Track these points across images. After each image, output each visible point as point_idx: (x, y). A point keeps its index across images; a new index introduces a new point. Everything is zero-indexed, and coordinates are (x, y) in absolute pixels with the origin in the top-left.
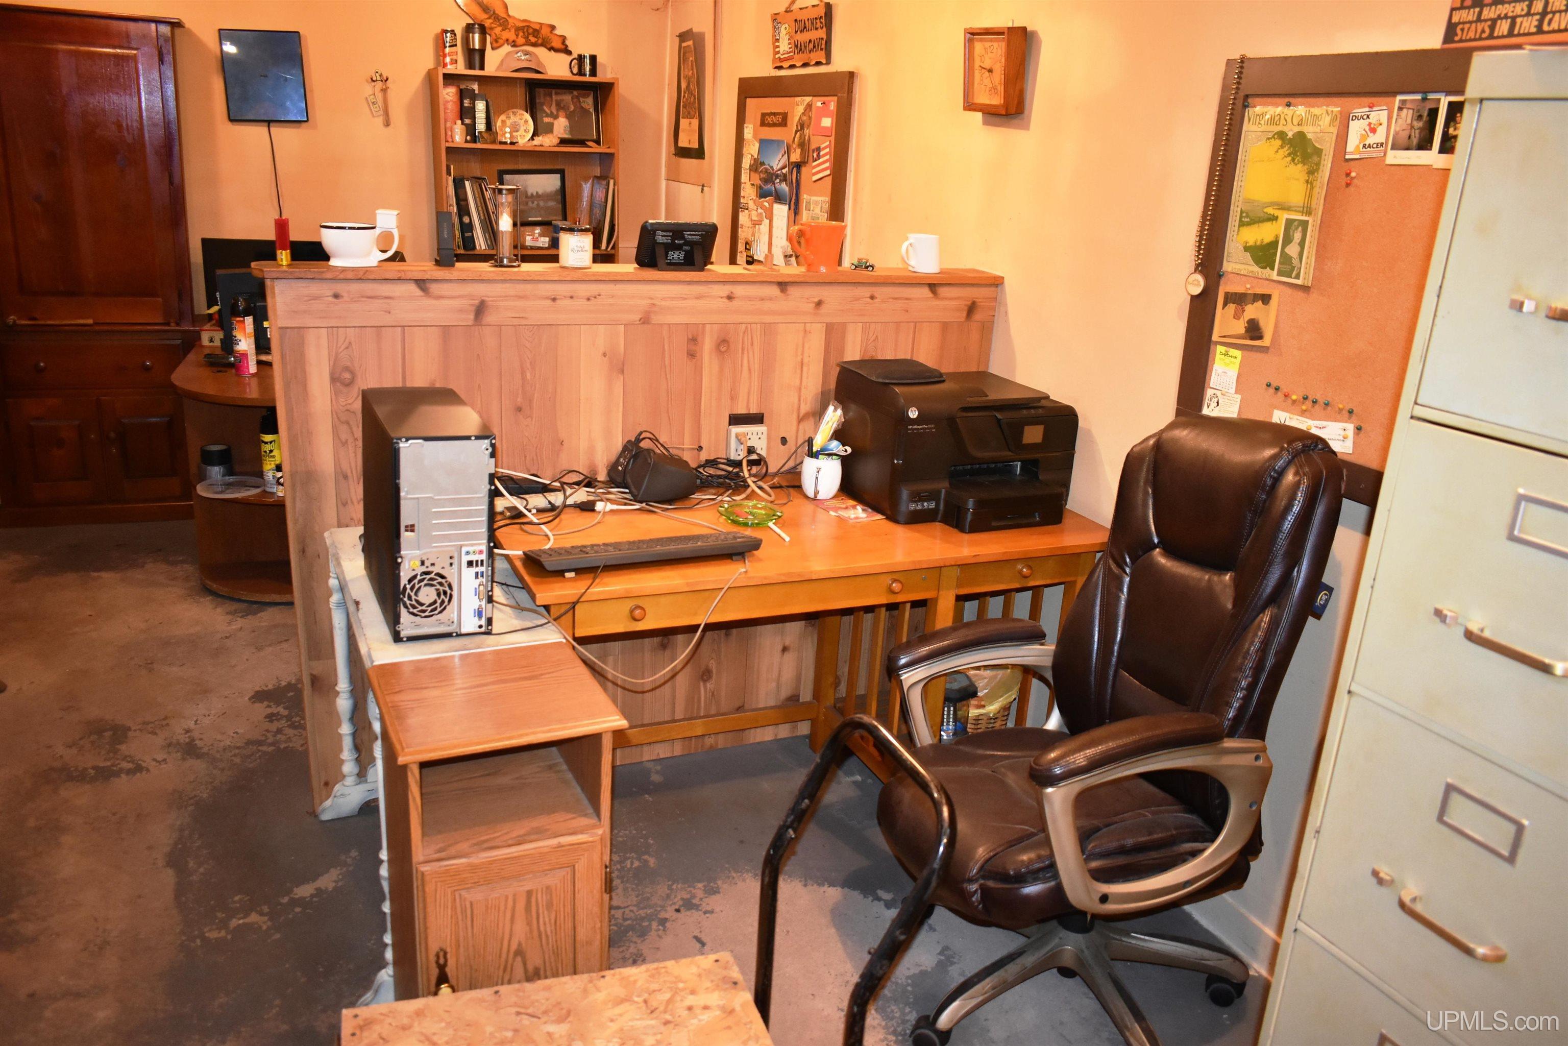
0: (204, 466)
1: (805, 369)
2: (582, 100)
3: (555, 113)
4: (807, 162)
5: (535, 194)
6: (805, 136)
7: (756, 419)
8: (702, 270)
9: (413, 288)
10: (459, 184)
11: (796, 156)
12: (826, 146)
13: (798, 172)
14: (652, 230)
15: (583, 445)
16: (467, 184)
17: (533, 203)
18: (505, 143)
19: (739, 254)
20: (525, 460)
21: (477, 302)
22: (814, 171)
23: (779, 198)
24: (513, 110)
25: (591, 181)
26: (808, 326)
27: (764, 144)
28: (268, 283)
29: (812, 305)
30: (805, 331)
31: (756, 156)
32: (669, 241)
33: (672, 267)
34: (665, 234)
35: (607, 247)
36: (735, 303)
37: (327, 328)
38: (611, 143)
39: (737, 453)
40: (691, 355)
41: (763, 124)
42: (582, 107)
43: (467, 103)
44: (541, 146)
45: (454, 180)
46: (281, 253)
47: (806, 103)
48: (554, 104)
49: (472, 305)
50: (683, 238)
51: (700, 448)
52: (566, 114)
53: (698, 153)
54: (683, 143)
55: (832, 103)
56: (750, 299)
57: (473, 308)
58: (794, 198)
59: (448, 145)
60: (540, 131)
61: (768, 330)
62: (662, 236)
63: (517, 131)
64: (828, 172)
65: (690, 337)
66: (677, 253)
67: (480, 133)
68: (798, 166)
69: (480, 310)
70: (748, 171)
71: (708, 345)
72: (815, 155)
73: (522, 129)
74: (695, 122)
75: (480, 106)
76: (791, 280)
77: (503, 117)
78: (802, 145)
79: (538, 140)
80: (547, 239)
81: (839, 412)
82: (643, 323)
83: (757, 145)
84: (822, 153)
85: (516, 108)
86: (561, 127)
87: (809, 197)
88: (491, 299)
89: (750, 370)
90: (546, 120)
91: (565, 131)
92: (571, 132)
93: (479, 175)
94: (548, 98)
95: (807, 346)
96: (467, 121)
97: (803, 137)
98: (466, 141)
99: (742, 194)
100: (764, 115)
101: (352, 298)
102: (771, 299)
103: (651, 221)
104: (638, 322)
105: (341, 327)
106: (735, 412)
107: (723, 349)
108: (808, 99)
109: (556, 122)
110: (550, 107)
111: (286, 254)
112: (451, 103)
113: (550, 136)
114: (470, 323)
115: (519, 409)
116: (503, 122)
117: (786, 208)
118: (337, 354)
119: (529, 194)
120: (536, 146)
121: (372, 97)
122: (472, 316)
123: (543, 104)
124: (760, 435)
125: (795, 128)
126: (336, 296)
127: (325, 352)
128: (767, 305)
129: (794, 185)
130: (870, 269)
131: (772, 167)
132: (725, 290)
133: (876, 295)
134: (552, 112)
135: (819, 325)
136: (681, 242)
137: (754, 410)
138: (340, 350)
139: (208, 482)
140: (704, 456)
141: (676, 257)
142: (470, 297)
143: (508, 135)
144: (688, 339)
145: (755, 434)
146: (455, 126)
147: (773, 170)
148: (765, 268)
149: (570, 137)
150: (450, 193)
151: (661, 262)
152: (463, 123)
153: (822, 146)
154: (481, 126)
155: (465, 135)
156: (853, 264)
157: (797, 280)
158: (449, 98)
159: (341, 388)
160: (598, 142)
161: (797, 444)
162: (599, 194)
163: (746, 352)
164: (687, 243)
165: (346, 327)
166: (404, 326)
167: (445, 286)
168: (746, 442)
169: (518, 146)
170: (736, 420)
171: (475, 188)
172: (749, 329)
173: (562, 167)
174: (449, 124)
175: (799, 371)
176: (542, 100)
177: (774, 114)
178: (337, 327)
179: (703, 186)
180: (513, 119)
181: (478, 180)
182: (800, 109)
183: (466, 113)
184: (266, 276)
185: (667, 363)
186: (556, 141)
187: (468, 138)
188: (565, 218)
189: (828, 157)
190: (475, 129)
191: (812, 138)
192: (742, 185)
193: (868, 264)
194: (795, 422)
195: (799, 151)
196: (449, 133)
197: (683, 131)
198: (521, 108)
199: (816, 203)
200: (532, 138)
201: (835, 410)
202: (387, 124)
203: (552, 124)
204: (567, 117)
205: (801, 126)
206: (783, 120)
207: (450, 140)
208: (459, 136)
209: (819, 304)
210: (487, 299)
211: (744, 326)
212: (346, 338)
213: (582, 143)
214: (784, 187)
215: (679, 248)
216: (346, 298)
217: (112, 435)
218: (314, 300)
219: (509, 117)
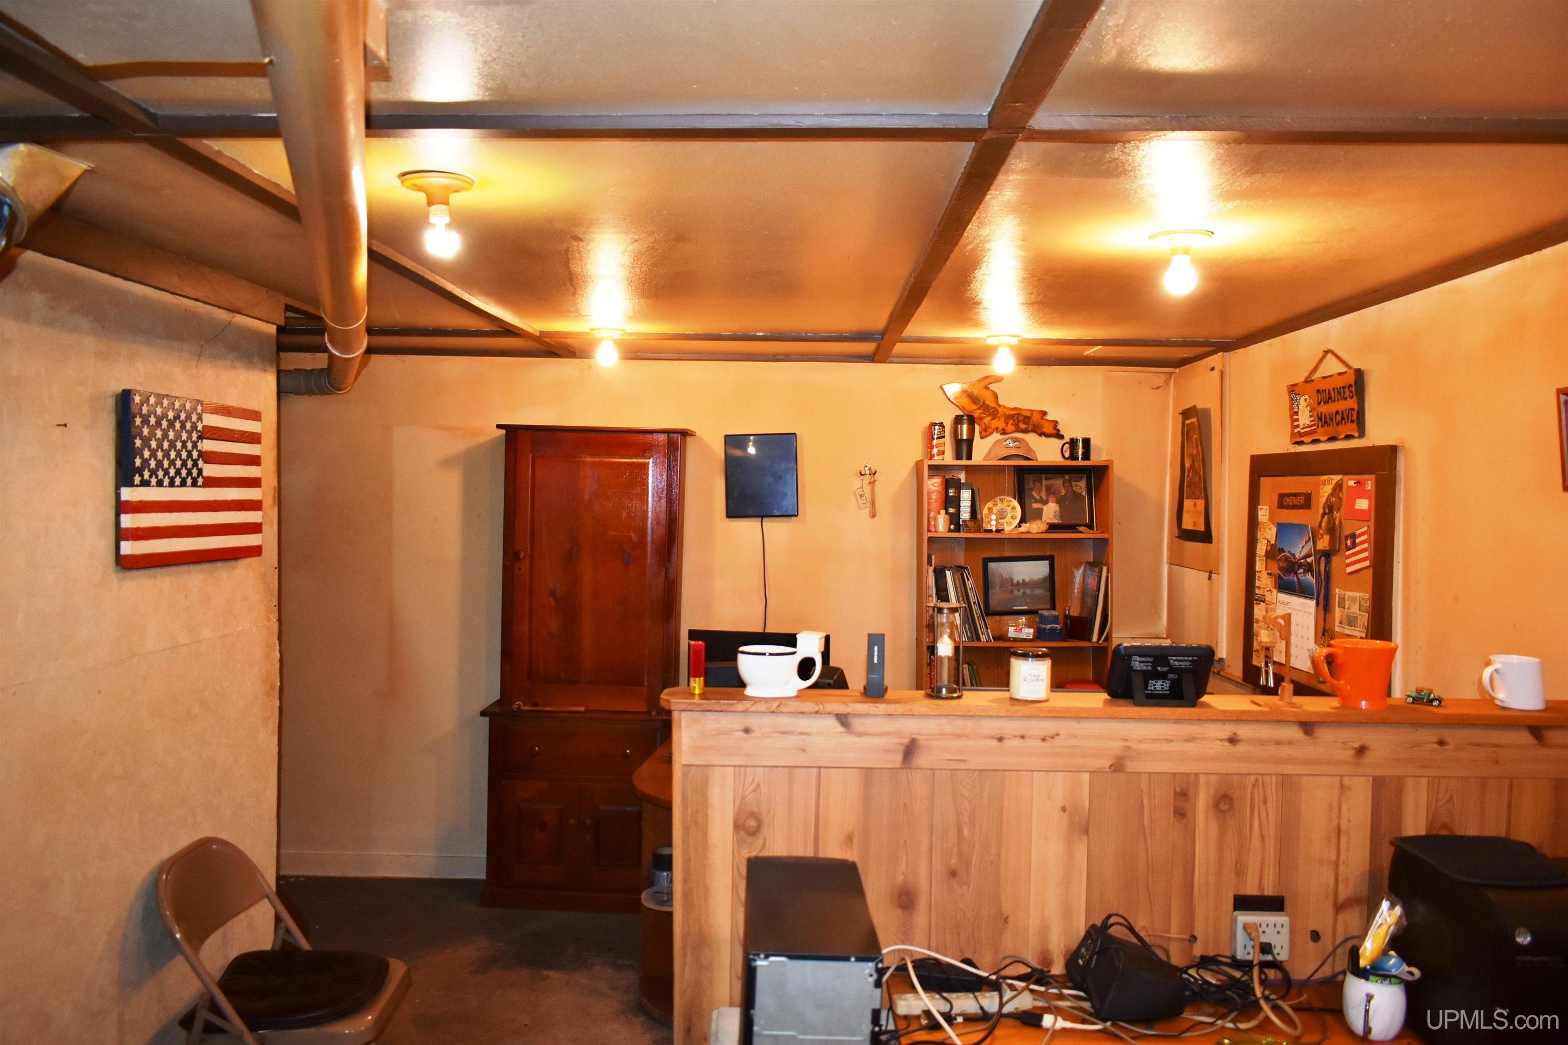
0: (654, 870)
1: (1343, 839)
2: (1074, 483)
3: (1045, 498)
4: (1339, 551)
5: (1021, 582)
6: (1335, 520)
7: (1274, 904)
8: (1193, 704)
9: (833, 722)
10: (939, 574)
11: (1323, 543)
12: (1364, 532)
13: (1328, 563)
14: (1126, 655)
15: (1034, 922)
16: (948, 573)
17: (1019, 591)
18: (991, 531)
19: (1254, 654)
20: (959, 939)
21: (906, 741)
22: (1348, 561)
23: (1302, 591)
24: (1001, 497)
25: (1083, 567)
26: (1346, 781)
27: (1282, 528)
28: (675, 715)
29: (1352, 752)
30: (1342, 786)
31: (1273, 542)
32: (1150, 668)
33: (1154, 701)
34: (1143, 659)
35: (1099, 639)
36: (1239, 748)
37: (735, 766)
38: (1105, 526)
39: (1244, 950)
40: (1180, 814)
41: (1281, 505)
42: (1074, 491)
43: (951, 492)
44: (1028, 532)
45: (935, 571)
46: (695, 681)
47: (1334, 482)
48: (1044, 488)
49: (900, 744)
50: (1167, 663)
51: (1193, 939)
52: (1057, 499)
53: (1205, 536)
54: (1187, 524)
55: (1369, 482)
56: (1262, 742)
57: (902, 748)
58: (1323, 592)
59: (930, 535)
60: (1027, 517)
61: (1287, 784)
62: (1140, 662)
63: (1004, 518)
64: (1367, 563)
65: (1178, 790)
66: (1160, 682)
67: (964, 521)
68: (1327, 555)
69: (910, 750)
70: (1264, 558)
71: (1202, 802)
72: (1349, 542)
73: (1009, 515)
74: (1201, 503)
75: (966, 495)
76: (1318, 719)
77: (989, 504)
78: (1332, 530)
79: (1025, 527)
80: (1032, 630)
81: (1398, 910)
82: (1115, 771)
83: (1274, 530)
84: (1357, 541)
85: (1004, 495)
86: (1051, 511)
87: (1342, 592)
88: (924, 737)
89: (1262, 837)
90: (1035, 506)
91: (1055, 517)
92: (1061, 517)
93: (962, 564)
94: (1038, 484)
95: (1345, 807)
96: (951, 510)
97: (1332, 521)
98: (950, 531)
99: (1257, 583)
100: (1281, 496)
101: (763, 734)
102: (1290, 743)
103: (1125, 645)
104: (1108, 770)
105: (749, 766)
106: (1241, 893)
107: (1223, 807)
108: (1337, 478)
109: (1045, 508)
110: (1039, 492)
111: (700, 683)
112: (935, 493)
113: (1039, 522)
114: (898, 765)
115: (953, 874)
116: (990, 509)
117: (1313, 603)
118: (743, 797)
119: (1015, 582)
120: (1022, 533)
121: (861, 490)
122: (899, 757)
123: (1032, 489)
124: (1278, 928)
125: (1321, 511)
126: (747, 731)
127: (730, 795)
128: (1285, 751)
129: (1323, 577)
130: (1436, 703)
131: (1293, 555)
132: (1227, 730)
133: (1447, 739)
134: (1041, 498)
135: (1362, 779)
136: (1165, 669)
137: (1269, 891)
138: (747, 793)
139: (655, 888)
140: (1198, 950)
141: (1158, 687)
142: (898, 734)
143: (994, 523)
144: (1175, 793)
145: (1271, 925)
146: (940, 516)
147: (1295, 558)
148: (1281, 703)
149: (1060, 522)
150: (930, 585)
151: (1139, 694)
152: (947, 513)
153: (1358, 532)
154: (965, 515)
155: (948, 523)
156: (1409, 696)
157: (1327, 719)
158: (933, 488)
159: (746, 837)
160: (1090, 526)
161: (1334, 941)
162: (1092, 582)
163: (1256, 813)
164: (1173, 670)
165: (755, 766)
166: (820, 767)
167: (869, 721)
168: (1259, 937)
169: (1005, 534)
170: (1244, 903)
171: (956, 577)
172: (1260, 782)
173: (1052, 553)
174: (932, 514)
175: (1334, 840)
176: (1031, 486)
177: (1295, 495)
178: (746, 766)
179: (1211, 572)
180: (1000, 506)
181: (959, 570)
182: (1328, 489)
183: (950, 503)
184: (672, 708)
185: (1146, 823)
186: (1044, 527)
187: (952, 527)
188: (1053, 608)
189: (1366, 545)
190: (960, 518)
191: (1344, 522)
192: (1257, 574)
193: (1432, 696)
194: (1330, 910)
195: (1327, 538)
196: (932, 523)
197: (1187, 512)
198: (1008, 495)
199: (1353, 600)
200: (1019, 525)
201: (1392, 907)
202: (873, 515)
203: (1042, 509)
204: (1057, 502)
205: (1330, 508)
206: (1306, 502)
207: (933, 529)
208: (942, 523)
209: (1361, 751)
210: (919, 737)
211: (1253, 778)
212: (754, 780)
213: (1072, 528)
214: (1310, 578)
215: (1162, 676)
216: (757, 734)
217: (589, 821)
218: (723, 734)
219: (996, 505)
